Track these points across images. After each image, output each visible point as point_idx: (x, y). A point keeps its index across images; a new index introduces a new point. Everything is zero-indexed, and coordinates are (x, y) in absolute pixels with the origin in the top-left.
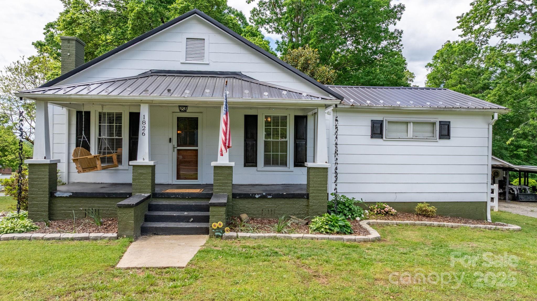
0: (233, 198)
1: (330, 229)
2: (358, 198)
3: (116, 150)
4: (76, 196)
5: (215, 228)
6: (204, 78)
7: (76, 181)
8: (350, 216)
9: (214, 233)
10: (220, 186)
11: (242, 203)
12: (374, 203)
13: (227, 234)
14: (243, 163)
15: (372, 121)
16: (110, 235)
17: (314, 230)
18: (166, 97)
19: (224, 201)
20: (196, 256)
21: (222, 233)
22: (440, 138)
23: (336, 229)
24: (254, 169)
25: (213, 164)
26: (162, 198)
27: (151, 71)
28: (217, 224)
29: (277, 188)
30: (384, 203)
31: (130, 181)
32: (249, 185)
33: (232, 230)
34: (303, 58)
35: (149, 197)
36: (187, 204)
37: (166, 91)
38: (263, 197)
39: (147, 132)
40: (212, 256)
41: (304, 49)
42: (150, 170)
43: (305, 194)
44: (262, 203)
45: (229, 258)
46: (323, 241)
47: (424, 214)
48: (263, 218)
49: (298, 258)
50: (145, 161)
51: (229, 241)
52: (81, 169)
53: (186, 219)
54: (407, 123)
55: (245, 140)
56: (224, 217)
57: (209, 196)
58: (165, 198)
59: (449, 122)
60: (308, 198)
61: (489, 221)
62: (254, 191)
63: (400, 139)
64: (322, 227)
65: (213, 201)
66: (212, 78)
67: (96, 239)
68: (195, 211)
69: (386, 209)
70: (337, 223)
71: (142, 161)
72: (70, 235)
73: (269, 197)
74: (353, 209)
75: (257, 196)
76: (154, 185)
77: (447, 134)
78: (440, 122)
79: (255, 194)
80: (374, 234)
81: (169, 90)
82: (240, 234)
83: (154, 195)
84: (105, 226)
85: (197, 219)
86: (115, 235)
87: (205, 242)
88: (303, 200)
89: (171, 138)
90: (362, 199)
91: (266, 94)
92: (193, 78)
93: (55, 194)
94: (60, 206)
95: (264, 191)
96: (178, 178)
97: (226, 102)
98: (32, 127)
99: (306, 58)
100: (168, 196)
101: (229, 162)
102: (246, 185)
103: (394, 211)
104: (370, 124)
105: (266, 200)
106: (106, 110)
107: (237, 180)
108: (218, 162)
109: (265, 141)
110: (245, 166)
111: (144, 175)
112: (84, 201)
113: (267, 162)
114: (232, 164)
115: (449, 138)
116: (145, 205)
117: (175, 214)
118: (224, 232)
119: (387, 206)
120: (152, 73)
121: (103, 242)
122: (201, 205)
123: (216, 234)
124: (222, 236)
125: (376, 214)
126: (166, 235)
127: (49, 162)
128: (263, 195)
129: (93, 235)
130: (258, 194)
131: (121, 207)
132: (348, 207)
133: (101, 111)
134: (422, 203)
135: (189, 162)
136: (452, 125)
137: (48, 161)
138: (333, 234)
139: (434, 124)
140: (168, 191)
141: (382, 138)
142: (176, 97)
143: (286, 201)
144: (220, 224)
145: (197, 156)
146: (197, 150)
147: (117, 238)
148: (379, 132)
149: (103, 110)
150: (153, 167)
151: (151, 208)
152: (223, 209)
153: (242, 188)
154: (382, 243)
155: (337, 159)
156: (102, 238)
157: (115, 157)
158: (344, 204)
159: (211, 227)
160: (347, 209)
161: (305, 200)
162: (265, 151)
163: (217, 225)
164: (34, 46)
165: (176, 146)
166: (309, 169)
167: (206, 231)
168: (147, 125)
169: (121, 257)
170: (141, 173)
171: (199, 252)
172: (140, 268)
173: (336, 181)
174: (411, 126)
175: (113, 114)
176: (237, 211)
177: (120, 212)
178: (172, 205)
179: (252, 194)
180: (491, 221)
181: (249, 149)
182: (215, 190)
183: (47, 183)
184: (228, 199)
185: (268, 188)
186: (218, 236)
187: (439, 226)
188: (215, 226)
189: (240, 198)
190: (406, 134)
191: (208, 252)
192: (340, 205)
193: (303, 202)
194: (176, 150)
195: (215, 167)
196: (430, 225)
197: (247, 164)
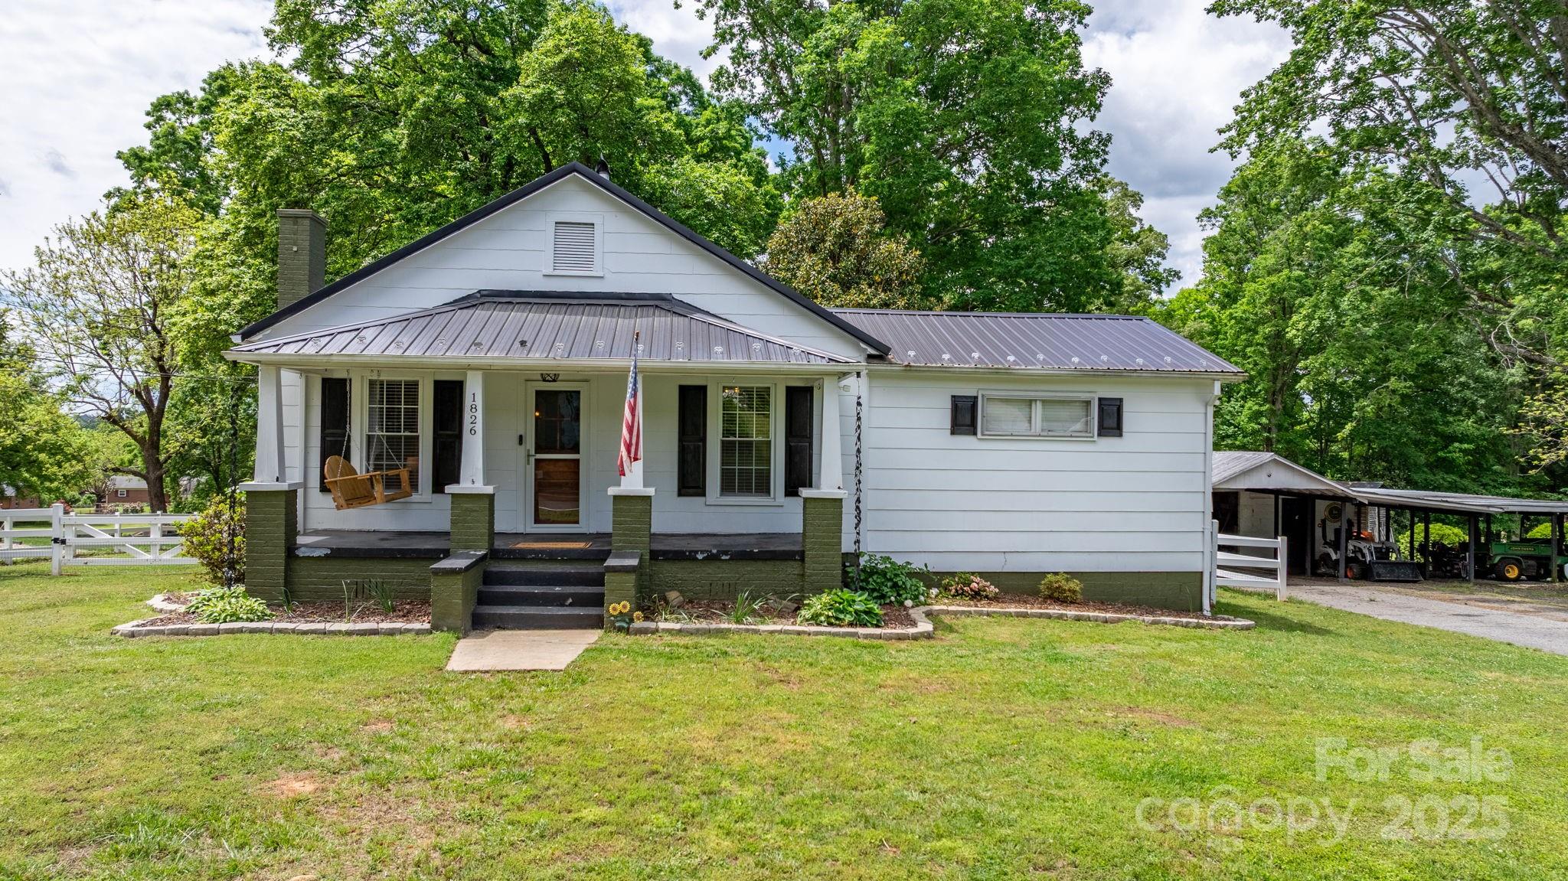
0: (651, 559)
1: (837, 619)
2: (917, 564)
3: (405, 460)
4: (338, 555)
5: (615, 613)
6: (593, 308)
7: (320, 527)
8: (893, 599)
9: (613, 623)
10: (626, 535)
11: (669, 571)
12: (953, 574)
13: (638, 624)
14: (676, 489)
15: (953, 397)
16: (417, 626)
17: (807, 620)
18: (519, 358)
19: (634, 562)
20: (581, 656)
21: (629, 624)
22: (1100, 435)
23: (848, 618)
24: (699, 500)
25: (612, 491)
26: (509, 559)
27: (479, 292)
28: (617, 607)
29: (745, 540)
30: (973, 573)
31: (446, 526)
32: (689, 535)
33: (646, 619)
34: (839, 221)
35: (483, 558)
36: (560, 570)
37: (517, 344)
38: (712, 558)
39: (479, 427)
40: (609, 656)
41: (844, 197)
42: (486, 504)
43: (796, 553)
44: (711, 569)
45: (640, 659)
46: (819, 637)
47: (1058, 596)
48: (712, 601)
49: (762, 660)
50: (476, 485)
51: (641, 638)
52: (342, 501)
53: (559, 600)
54: (1030, 403)
55: (680, 440)
56: (633, 592)
57: (602, 556)
58: (515, 559)
59: (1121, 400)
60: (803, 560)
61: (1205, 613)
62: (695, 545)
63: (1012, 437)
64: (821, 615)
65: (611, 562)
66: (611, 309)
67: (391, 633)
68: (575, 585)
69: (974, 585)
70: (850, 606)
71: (470, 485)
72: (343, 626)
73: (724, 557)
74: (900, 583)
75: (700, 556)
76: (492, 535)
77: (1115, 425)
78: (1100, 399)
79: (696, 552)
80: (925, 626)
81: (523, 343)
82: (662, 625)
83: (494, 554)
84: (401, 613)
85: (580, 601)
86: (427, 626)
87: (596, 638)
88: (792, 563)
89: (522, 433)
90: (926, 565)
91: (719, 349)
92: (570, 308)
93: (297, 552)
94: (306, 577)
95: (715, 546)
96: (537, 521)
97: (635, 368)
98: (123, 387)
99: (846, 222)
100: (521, 556)
101: (645, 486)
102: (683, 535)
103: (993, 589)
104: (949, 405)
105: (719, 564)
106: (384, 377)
107: (660, 523)
108: (622, 488)
109: (723, 442)
110: (680, 494)
111: (475, 514)
112: (353, 565)
113: (727, 487)
114: (650, 491)
115: (1120, 435)
116: (477, 572)
117: (537, 590)
118: (632, 620)
119: (978, 579)
120: (482, 296)
121: (409, 637)
122: (587, 573)
123: (617, 624)
124: (628, 629)
125: (953, 596)
126: (520, 629)
127: (287, 489)
128: (713, 554)
129: (385, 625)
130: (702, 552)
131: (437, 572)
132: (890, 580)
133: (375, 378)
134: (1056, 574)
135: (560, 485)
136: (1126, 408)
137: (283, 486)
138: (841, 626)
139: (1088, 403)
140: (521, 546)
141: (975, 434)
142: (537, 358)
143: (760, 565)
144: (624, 607)
145: (577, 473)
146: (578, 461)
147: (429, 632)
148: (968, 421)
149: (379, 376)
150: (491, 498)
151: (488, 578)
152: (632, 577)
153: (674, 541)
154: (932, 642)
155: (859, 482)
156: (401, 632)
157: (404, 475)
158: (883, 573)
159: (608, 611)
160: (889, 584)
161: (796, 564)
162: (723, 463)
163: (619, 607)
164: (121, 162)
165: (533, 452)
166: (806, 500)
167: (597, 623)
168: (479, 414)
169: (448, 658)
170: (467, 510)
171: (587, 650)
172: (487, 672)
173: (857, 525)
174: (1038, 410)
175: (399, 384)
176: (659, 585)
177: (435, 584)
178: (531, 573)
179: (690, 552)
180: (1209, 614)
181: (689, 457)
182: (616, 543)
183: (283, 529)
184: (641, 559)
185: (725, 541)
186: (620, 629)
187: (1078, 619)
188: (614, 609)
189: (666, 559)
190: (1027, 425)
191: (602, 651)
192: (875, 577)
193: (792, 569)
194: (532, 460)
195: (615, 497)
196: (1060, 617)
197: (683, 491)
